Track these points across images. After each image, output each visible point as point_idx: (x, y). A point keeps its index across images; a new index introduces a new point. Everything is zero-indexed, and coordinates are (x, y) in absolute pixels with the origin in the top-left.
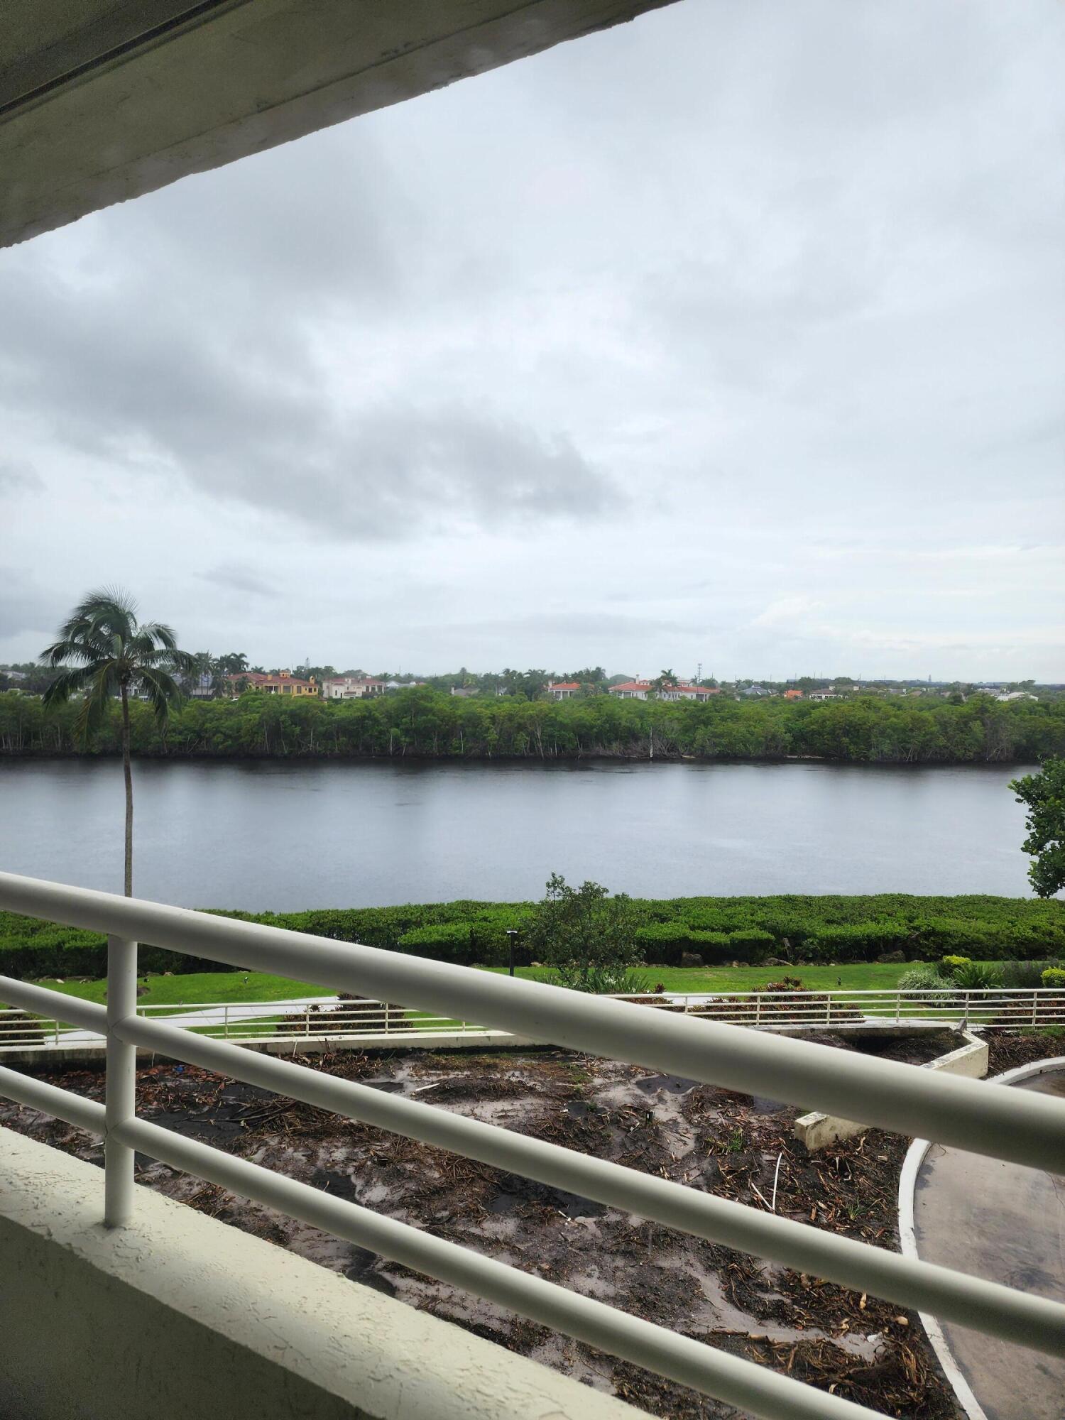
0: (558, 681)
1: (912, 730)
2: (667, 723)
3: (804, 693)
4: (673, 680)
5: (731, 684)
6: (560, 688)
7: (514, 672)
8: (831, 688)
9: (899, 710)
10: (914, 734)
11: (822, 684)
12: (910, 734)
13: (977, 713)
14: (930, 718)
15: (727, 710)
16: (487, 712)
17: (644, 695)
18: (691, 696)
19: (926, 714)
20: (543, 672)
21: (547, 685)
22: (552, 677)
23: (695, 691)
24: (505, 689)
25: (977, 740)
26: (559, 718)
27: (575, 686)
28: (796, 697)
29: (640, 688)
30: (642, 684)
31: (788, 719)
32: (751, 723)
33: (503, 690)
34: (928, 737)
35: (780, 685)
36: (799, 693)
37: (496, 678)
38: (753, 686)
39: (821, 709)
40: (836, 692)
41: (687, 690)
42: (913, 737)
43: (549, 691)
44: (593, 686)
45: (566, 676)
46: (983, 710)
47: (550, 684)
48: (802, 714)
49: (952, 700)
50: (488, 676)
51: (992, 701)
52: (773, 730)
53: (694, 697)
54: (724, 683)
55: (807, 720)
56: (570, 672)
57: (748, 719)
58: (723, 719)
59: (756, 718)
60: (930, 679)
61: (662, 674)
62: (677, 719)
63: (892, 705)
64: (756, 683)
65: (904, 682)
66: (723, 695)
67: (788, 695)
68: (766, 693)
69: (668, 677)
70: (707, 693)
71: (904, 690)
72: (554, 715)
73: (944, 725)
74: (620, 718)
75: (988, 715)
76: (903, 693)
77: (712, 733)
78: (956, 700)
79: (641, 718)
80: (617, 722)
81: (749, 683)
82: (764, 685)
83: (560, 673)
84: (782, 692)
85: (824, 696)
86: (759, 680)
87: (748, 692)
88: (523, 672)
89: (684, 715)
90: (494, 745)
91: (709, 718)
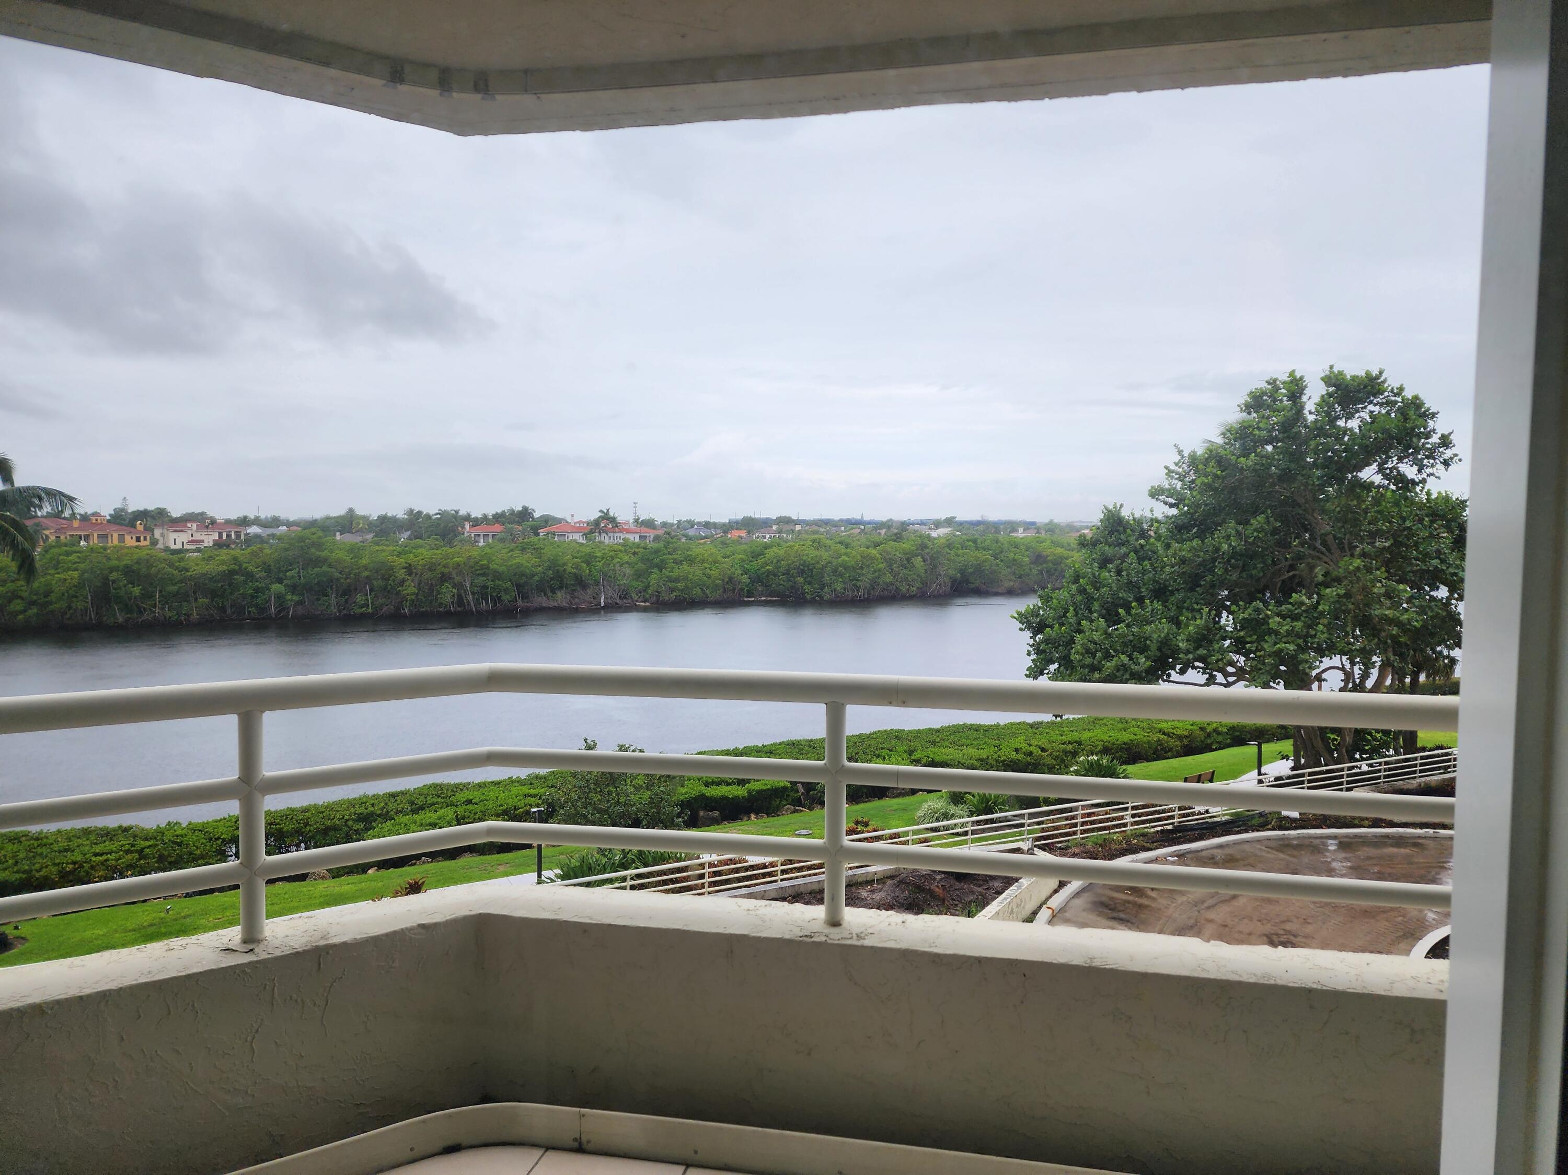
0: (476, 522)
1: (862, 568)
2: (618, 567)
3: (749, 532)
4: (613, 520)
5: (672, 525)
6: (481, 531)
7: (420, 513)
8: (775, 528)
9: (847, 548)
10: (864, 571)
11: (765, 524)
12: (860, 571)
13: (917, 550)
14: (878, 555)
15: (679, 552)
16: (402, 561)
17: (581, 538)
18: (634, 538)
19: (873, 552)
20: (457, 512)
21: (463, 527)
22: (467, 518)
23: (637, 533)
24: (409, 533)
26: (493, 566)
27: (498, 528)
28: (743, 538)
29: (576, 529)
30: (578, 525)
31: (743, 560)
32: (707, 565)
33: (407, 534)
34: (877, 574)
35: (724, 525)
36: (743, 533)
37: (394, 520)
38: (696, 527)
39: (774, 549)
40: (780, 531)
41: (628, 531)
42: (863, 575)
43: (466, 534)
44: (520, 528)
45: (485, 517)
46: (923, 546)
47: (467, 526)
48: (756, 555)
49: (894, 537)
50: (383, 519)
52: (729, 572)
53: (637, 540)
54: (664, 524)
55: (761, 561)
56: (491, 511)
57: (703, 561)
58: (678, 562)
59: (710, 560)
60: (863, 517)
61: (600, 514)
62: (627, 563)
63: (840, 543)
64: (699, 523)
65: (841, 520)
66: (667, 536)
67: (733, 535)
68: (709, 534)
69: (606, 517)
70: (650, 534)
71: (843, 528)
72: (485, 562)
73: (890, 562)
74: (564, 564)
75: (926, 551)
76: (842, 532)
77: (667, 577)
78: (898, 537)
79: (588, 563)
80: (561, 569)
81: (691, 524)
82: (707, 525)
83: (476, 514)
84: (725, 532)
85: (768, 536)
86: (702, 519)
87: (691, 532)
88: (431, 513)
89: (634, 559)
90: (413, 601)
91: (662, 561)
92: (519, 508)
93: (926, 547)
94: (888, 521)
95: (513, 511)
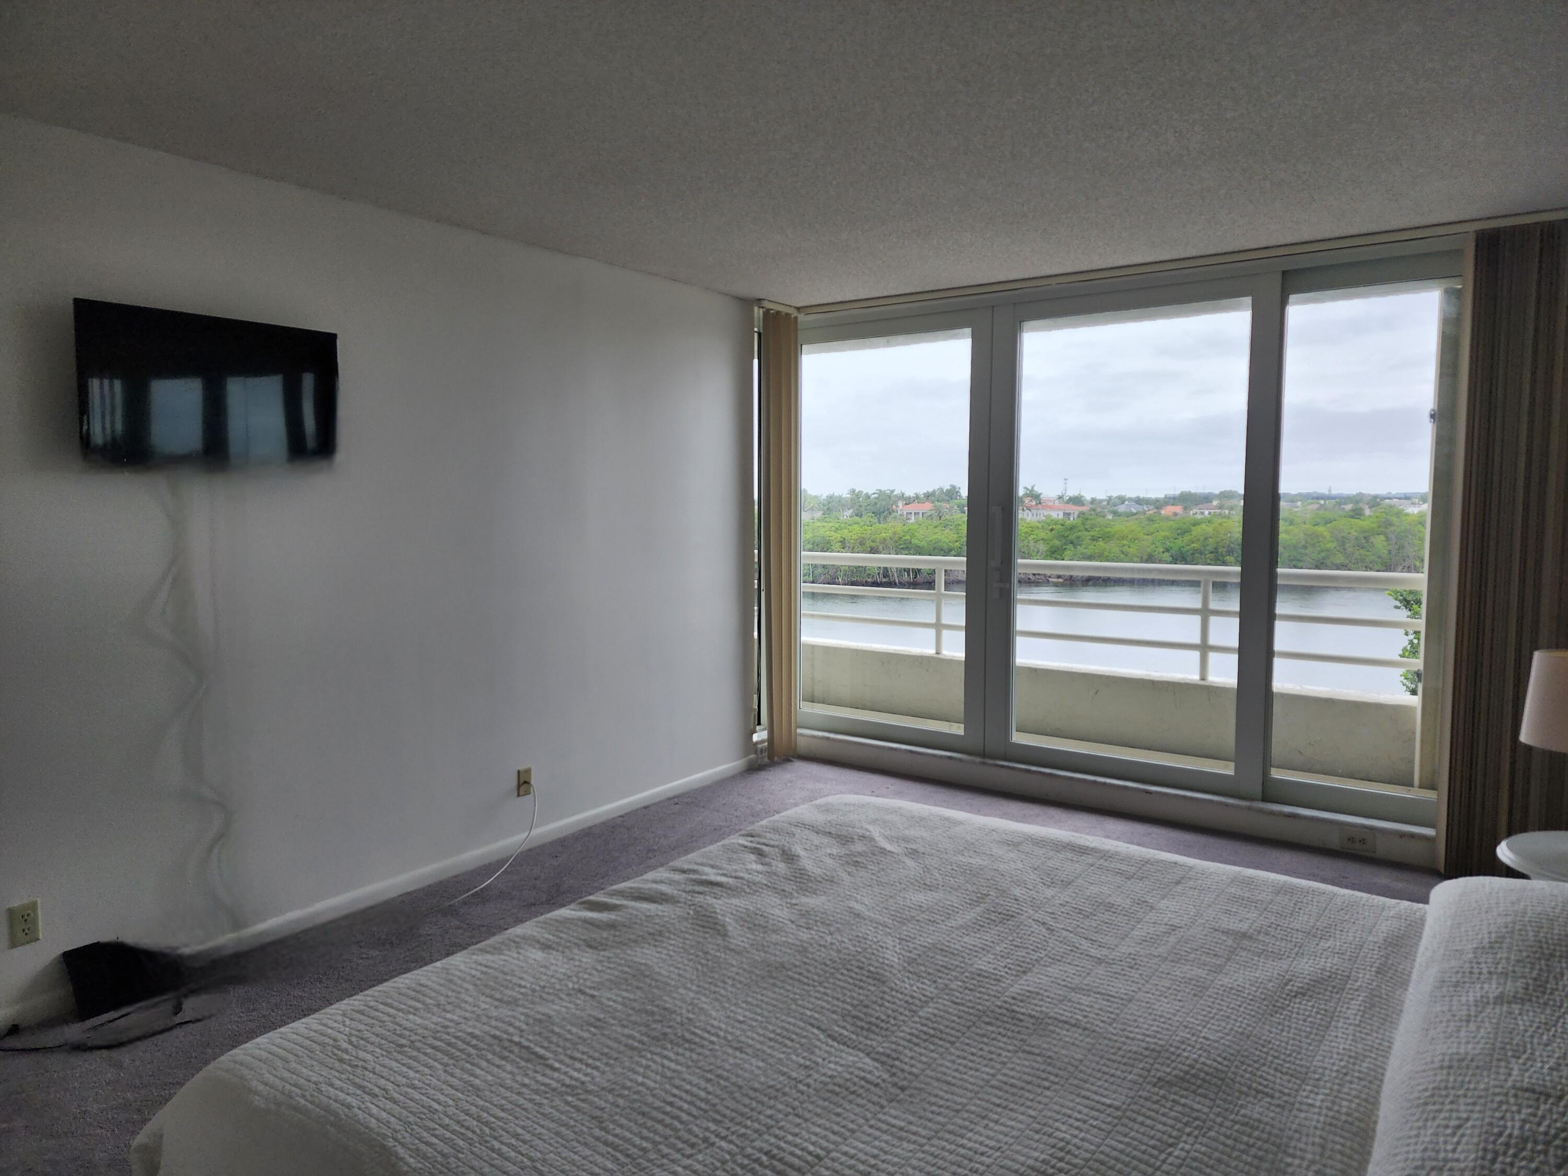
0: (908, 501)
1: (1305, 547)
2: (1032, 544)
3: (1185, 508)
4: (1036, 498)
5: (1101, 501)
6: (912, 508)
7: (861, 492)
8: (1215, 503)
10: (1307, 551)
11: (1206, 499)
12: (1303, 551)
13: (1379, 527)
14: (1326, 533)
15: (1097, 529)
16: (838, 536)
18: (1057, 515)
19: (1321, 529)
20: (892, 492)
21: (897, 506)
22: (902, 497)
23: (1061, 509)
24: (851, 511)
25: (1379, 557)
26: (915, 541)
27: (927, 507)
28: (1175, 514)
31: (1166, 538)
32: (1125, 542)
33: (849, 512)
34: (1323, 554)
35: (1157, 500)
36: (1178, 509)
37: (840, 499)
38: (1126, 503)
39: (1203, 526)
40: (1220, 507)
41: (1051, 508)
42: (1306, 555)
43: (899, 512)
44: (948, 506)
45: (917, 497)
46: (1388, 524)
47: (900, 504)
48: (1183, 532)
49: (1352, 514)
50: (831, 498)
51: (1399, 514)
52: (1149, 550)
53: (1061, 516)
54: (1093, 501)
55: (1187, 537)
56: (922, 491)
57: (1123, 538)
58: (1094, 539)
59: (1130, 537)
60: (1330, 491)
61: (1025, 492)
62: (1043, 539)
64: (1130, 499)
65: (1300, 495)
66: (1092, 513)
67: (1167, 511)
68: (1141, 510)
69: (1030, 495)
70: (1075, 510)
71: (1299, 503)
72: (908, 537)
73: (1342, 542)
75: (1393, 528)
76: (1297, 507)
77: (1082, 553)
78: (1357, 514)
81: (1122, 500)
82: (1139, 501)
83: (910, 493)
84: (1159, 508)
85: (1207, 512)
86: (1133, 495)
87: (1121, 509)
88: (870, 492)
89: (1050, 535)
90: (846, 571)
91: (1078, 537)
92: (947, 487)
93: (1391, 524)
94: (1358, 495)
95: (941, 489)
